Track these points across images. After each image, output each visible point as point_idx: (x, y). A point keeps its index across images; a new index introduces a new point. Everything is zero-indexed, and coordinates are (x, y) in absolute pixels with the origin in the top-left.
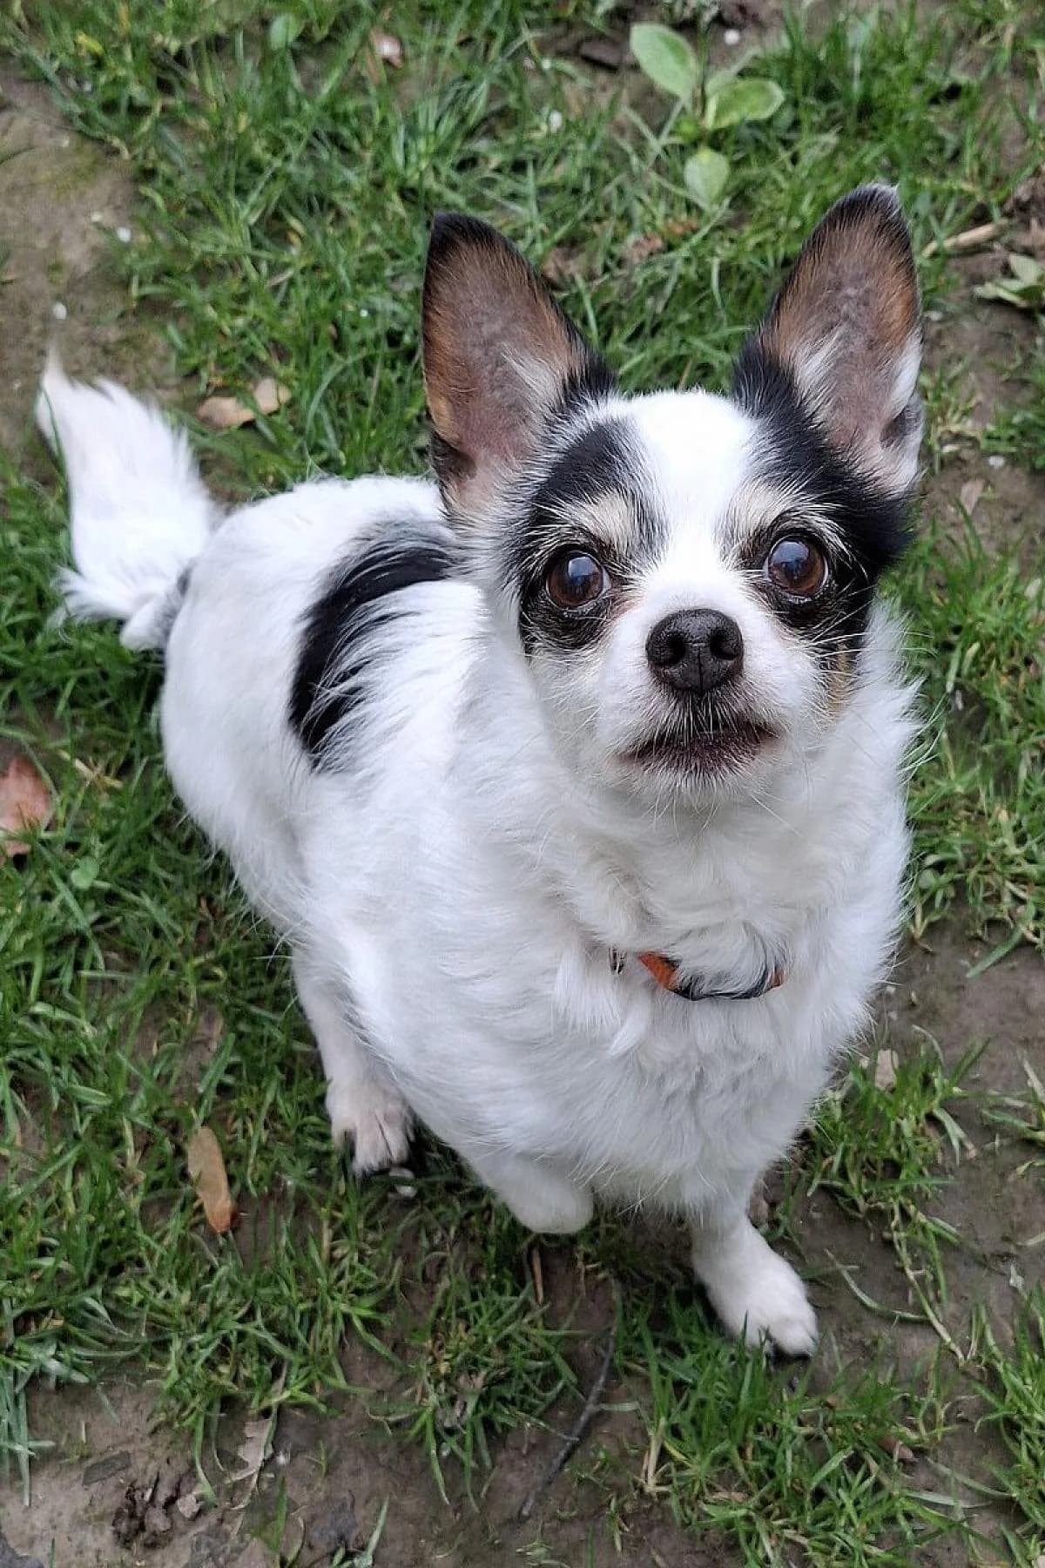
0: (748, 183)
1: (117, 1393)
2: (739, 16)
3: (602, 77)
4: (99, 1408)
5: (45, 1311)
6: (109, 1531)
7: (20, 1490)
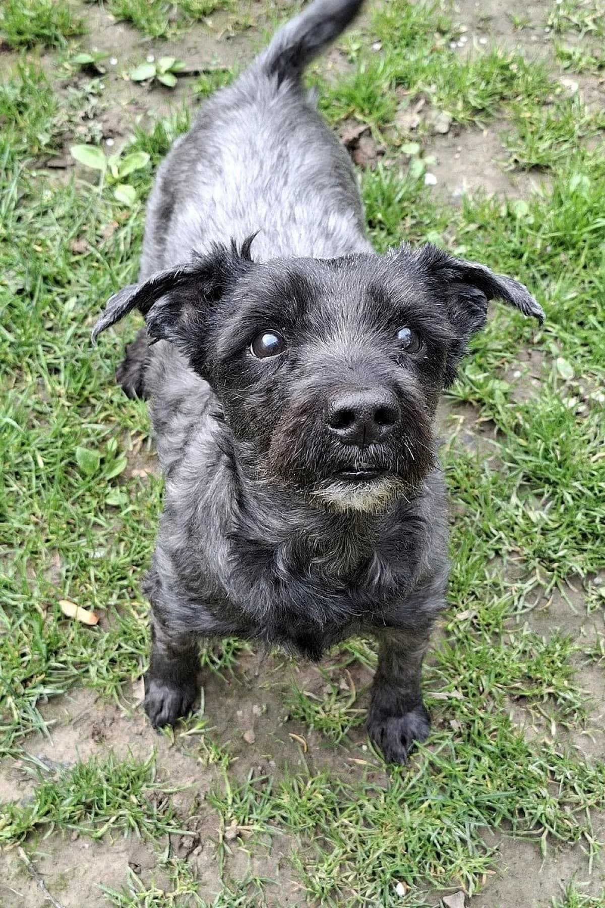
0: (144, 194)
1: (74, 694)
2: (110, 134)
3: (60, 172)
4: (69, 702)
5: (32, 677)
6: (91, 741)
7: (48, 741)
